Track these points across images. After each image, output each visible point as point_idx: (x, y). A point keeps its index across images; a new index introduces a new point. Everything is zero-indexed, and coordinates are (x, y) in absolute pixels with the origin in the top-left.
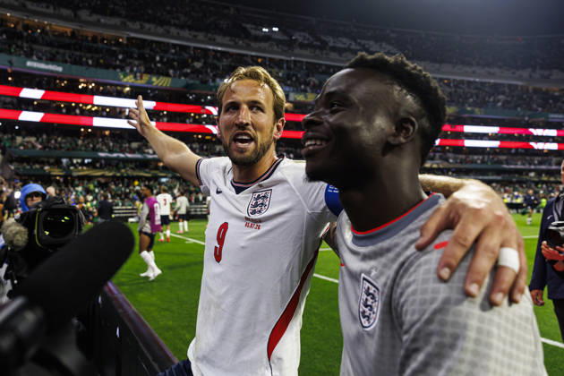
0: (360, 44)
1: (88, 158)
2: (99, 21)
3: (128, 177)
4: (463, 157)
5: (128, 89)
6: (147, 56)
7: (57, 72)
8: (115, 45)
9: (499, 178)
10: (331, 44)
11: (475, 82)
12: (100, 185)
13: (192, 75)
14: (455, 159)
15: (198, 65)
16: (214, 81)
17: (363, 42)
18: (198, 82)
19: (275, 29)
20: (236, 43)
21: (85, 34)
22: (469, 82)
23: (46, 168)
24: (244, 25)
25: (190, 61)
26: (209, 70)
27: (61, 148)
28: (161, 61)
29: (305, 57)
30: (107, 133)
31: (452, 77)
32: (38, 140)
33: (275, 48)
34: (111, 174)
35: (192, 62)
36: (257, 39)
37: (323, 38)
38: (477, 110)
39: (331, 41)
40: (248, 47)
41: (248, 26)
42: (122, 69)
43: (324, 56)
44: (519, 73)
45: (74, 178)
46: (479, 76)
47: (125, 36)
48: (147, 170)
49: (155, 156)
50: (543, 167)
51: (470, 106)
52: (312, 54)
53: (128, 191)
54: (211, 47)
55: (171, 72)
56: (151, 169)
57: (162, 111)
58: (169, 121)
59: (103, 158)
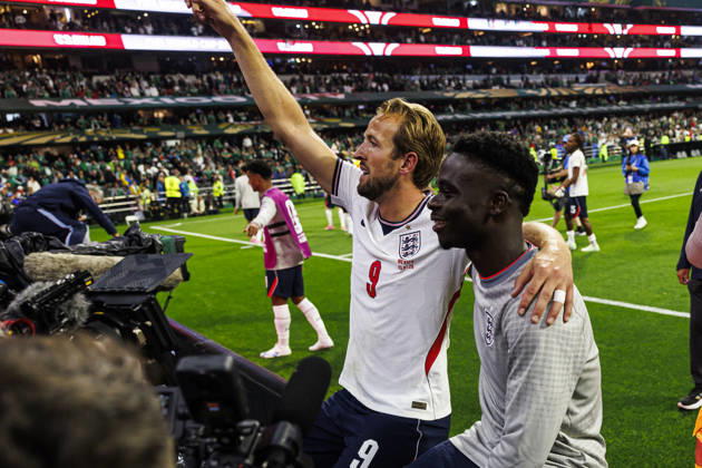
1: (11, 112)
3: (102, 143)
4: (636, 74)
9: (683, 104)
12: (50, 161)
14: (626, 79)
30: (36, 59)
34: (67, 140)
48: (136, 128)
49: (147, 101)
53: (109, 167)
56: (142, 125)
57: (141, 13)
58: (158, 32)
59: (41, 110)
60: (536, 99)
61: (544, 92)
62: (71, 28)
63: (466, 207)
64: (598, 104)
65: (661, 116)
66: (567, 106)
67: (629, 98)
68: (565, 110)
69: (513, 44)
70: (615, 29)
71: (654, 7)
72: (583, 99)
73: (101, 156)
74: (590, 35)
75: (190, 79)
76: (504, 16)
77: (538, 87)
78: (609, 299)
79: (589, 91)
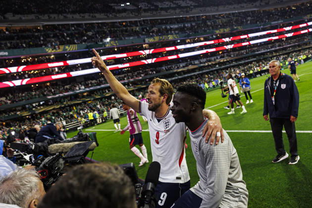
0: (175, 3)
1: (42, 101)
2: (20, 18)
3: (69, 106)
4: (237, 52)
5: (53, 56)
6: (58, 34)
7: (5, 56)
8: (36, 32)
9: (255, 59)
10: (160, 7)
11: (236, 13)
12: (54, 114)
13: (88, 41)
14: (234, 55)
15: (90, 34)
16: (102, 41)
17: (177, 2)
18: (93, 43)
19: (128, 4)
20: (108, 16)
21: (14, 28)
22: (233, 14)
23: (18, 113)
24: (110, 4)
25: (84, 32)
26: (98, 36)
27: (23, 100)
28: (68, 36)
29: (148, 16)
30: (48, 84)
31: (224, 13)
32: (7, 99)
33: (131, 15)
34: (58, 107)
35: (86, 32)
36: (120, 11)
37: (155, 4)
38: (239, 27)
39: (160, 5)
40: (116, 17)
41: (112, 5)
42: (46, 46)
43: (158, 14)
44: (254, 4)
45: (37, 115)
46: (238, 9)
47: (41, 25)
48: (78, 99)
49: (81, 90)
50: (273, 49)
51: (235, 26)
52: (152, 14)
53: (71, 113)
54: (95, 22)
55: (76, 41)
56: (81, 98)
57: (77, 65)
58: (83, 69)
59: (50, 99)
60: (204, 67)
61: (206, 64)
62: (58, 73)
63: (183, 109)
64: (226, 64)
65: (248, 64)
66: (215, 67)
67: (236, 60)
68: (214, 69)
69: (194, 51)
70: (227, 40)
71: (239, 30)
72: (220, 64)
73: (69, 110)
74: (219, 43)
75: (93, 82)
76: (189, 43)
77: (204, 63)
78: (241, 130)
79: (222, 61)
